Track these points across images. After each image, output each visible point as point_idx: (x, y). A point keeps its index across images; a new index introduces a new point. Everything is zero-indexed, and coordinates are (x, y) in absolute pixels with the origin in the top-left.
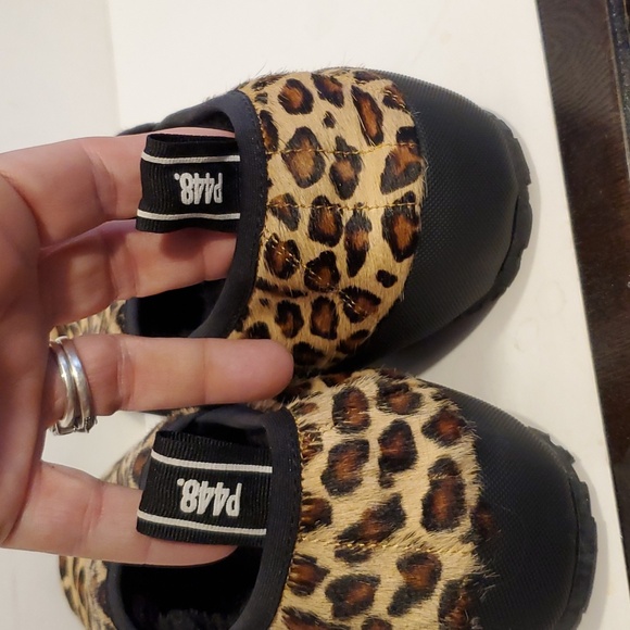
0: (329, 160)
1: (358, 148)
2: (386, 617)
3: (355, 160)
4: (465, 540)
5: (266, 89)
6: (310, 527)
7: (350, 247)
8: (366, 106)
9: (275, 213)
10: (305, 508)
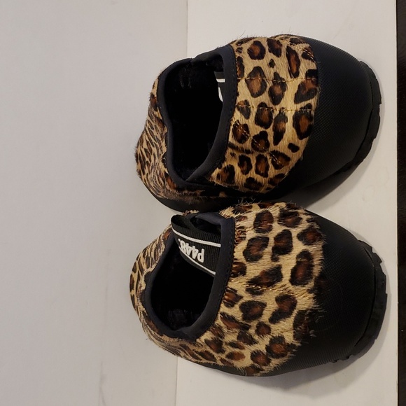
0: (269, 84)
1: (286, 79)
2: (268, 323)
3: (283, 86)
4: (310, 291)
5: (243, 46)
6: (236, 276)
7: (275, 130)
8: (293, 57)
9: (239, 110)
10: (234, 266)
